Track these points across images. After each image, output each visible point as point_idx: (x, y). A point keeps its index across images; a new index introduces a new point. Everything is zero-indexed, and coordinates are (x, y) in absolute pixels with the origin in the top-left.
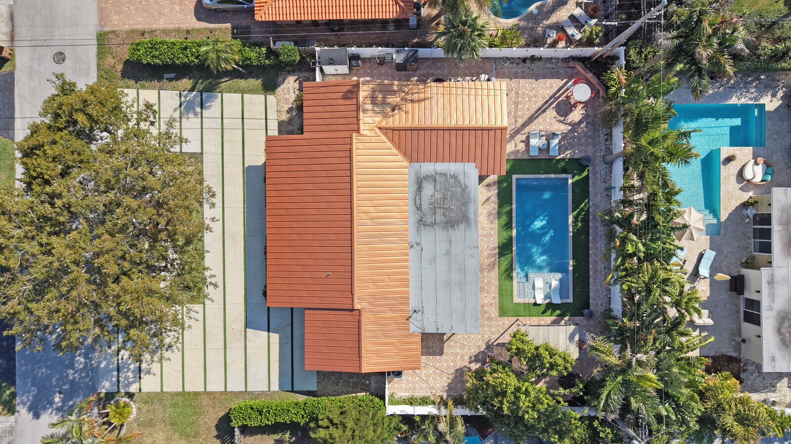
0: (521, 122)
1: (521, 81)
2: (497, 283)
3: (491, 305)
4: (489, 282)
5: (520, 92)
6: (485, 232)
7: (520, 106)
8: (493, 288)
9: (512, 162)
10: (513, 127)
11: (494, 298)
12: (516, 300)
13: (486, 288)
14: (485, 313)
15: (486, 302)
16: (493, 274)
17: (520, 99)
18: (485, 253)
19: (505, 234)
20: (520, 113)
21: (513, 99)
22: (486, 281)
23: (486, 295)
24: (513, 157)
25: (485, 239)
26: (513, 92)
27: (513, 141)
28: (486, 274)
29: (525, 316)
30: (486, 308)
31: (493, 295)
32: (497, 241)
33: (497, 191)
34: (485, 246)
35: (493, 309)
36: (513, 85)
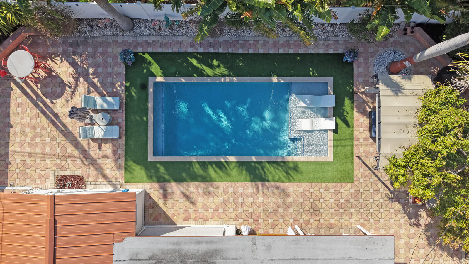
0: (71, 150)
1: (12, 148)
2: (304, 184)
3: (336, 193)
4: (304, 196)
5: (28, 150)
6: (231, 200)
7: (48, 151)
8: (311, 190)
9: (131, 163)
10: (79, 160)
11: (327, 189)
12: (329, 158)
13: (312, 200)
14: (348, 202)
15: (332, 200)
16: (291, 190)
17: (38, 151)
18: (261, 200)
19: (234, 172)
20: (58, 151)
21: (38, 160)
22: (301, 200)
23: (321, 200)
24: (122, 162)
25: (241, 200)
26: (28, 161)
27: (100, 161)
28: (291, 200)
29: (352, 146)
30: (341, 201)
31: (322, 190)
32: (244, 184)
33: (173, 184)
34: (251, 200)
35: (342, 190)
36: (18, 160)
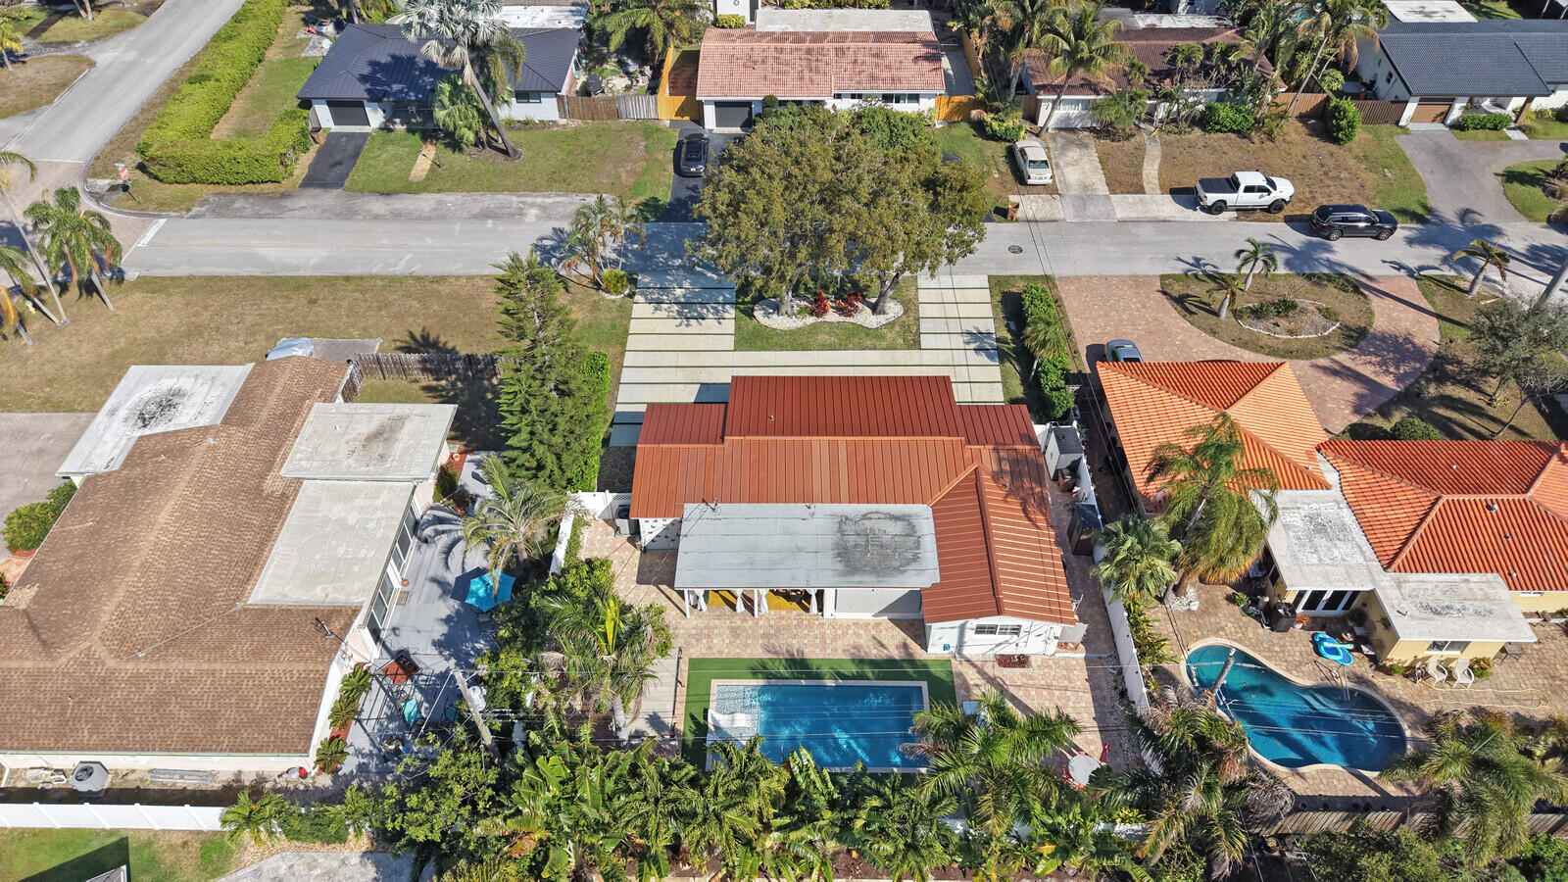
0: (1019, 694)
1: (1089, 696)
2: (746, 656)
3: (710, 648)
4: (747, 646)
5: (1069, 693)
6: (829, 641)
7: (1045, 693)
8: (738, 651)
9: (948, 679)
10: (1008, 683)
11: (721, 652)
12: (715, 683)
13: (738, 641)
14: (697, 640)
15: (715, 641)
16: (760, 651)
17: (1057, 693)
18: (794, 641)
19: (825, 670)
20: (1033, 693)
21: (1055, 683)
22: (749, 641)
23: (727, 641)
24: (957, 681)
25: (818, 641)
26: (1066, 683)
27: (983, 682)
28: (761, 641)
29: (688, 695)
30: (705, 641)
31: (726, 651)
32: (815, 657)
33: (897, 657)
34: (805, 641)
35: (704, 651)
36: (1078, 683)
